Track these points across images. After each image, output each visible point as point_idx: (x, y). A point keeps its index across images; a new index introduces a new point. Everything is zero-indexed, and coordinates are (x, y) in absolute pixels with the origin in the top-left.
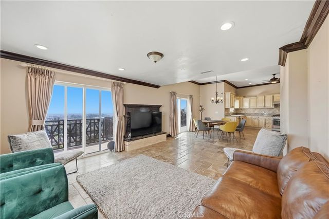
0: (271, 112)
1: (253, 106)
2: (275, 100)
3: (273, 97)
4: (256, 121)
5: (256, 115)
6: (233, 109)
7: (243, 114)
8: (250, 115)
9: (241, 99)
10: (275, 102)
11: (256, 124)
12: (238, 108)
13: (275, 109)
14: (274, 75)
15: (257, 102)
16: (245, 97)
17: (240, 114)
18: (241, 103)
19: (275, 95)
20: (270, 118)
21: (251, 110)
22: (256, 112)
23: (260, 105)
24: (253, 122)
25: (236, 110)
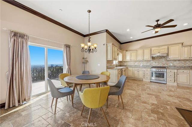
0: (148, 64)
1: (133, 58)
2: (152, 53)
3: (151, 50)
4: (136, 72)
5: (136, 66)
6: (117, 61)
7: (125, 66)
8: (131, 66)
9: (124, 53)
10: (153, 55)
11: (136, 75)
12: (121, 60)
13: (152, 62)
14: (158, 21)
15: (137, 56)
16: (127, 51)
17: (123, 66)
18: (124, 57)
19: (153, 49)
20: (149, 69)
21: (132, 62)
22: (136, 64)
23: (140, 58)
24: (133, 73)
25: (120, 62)
